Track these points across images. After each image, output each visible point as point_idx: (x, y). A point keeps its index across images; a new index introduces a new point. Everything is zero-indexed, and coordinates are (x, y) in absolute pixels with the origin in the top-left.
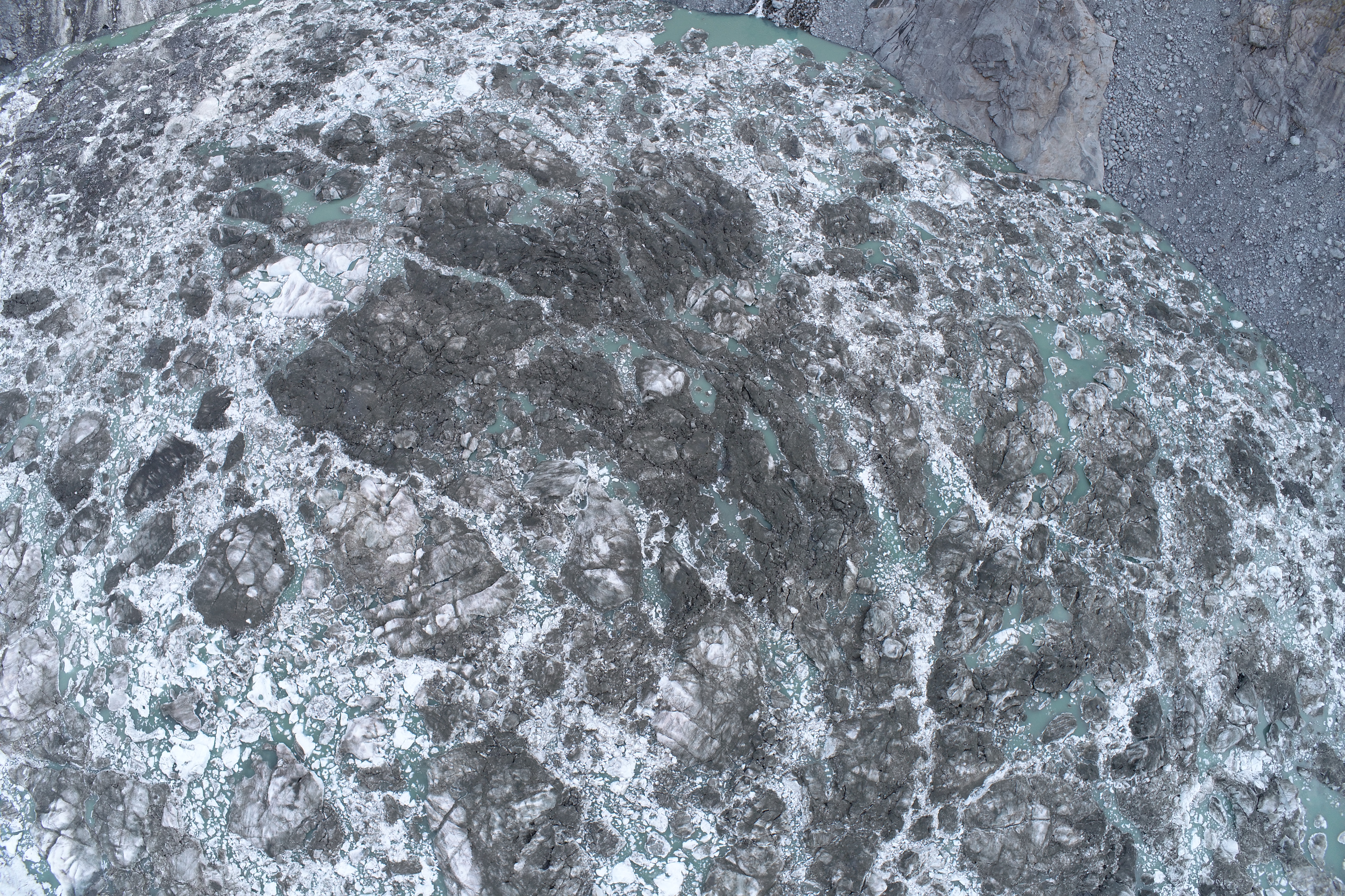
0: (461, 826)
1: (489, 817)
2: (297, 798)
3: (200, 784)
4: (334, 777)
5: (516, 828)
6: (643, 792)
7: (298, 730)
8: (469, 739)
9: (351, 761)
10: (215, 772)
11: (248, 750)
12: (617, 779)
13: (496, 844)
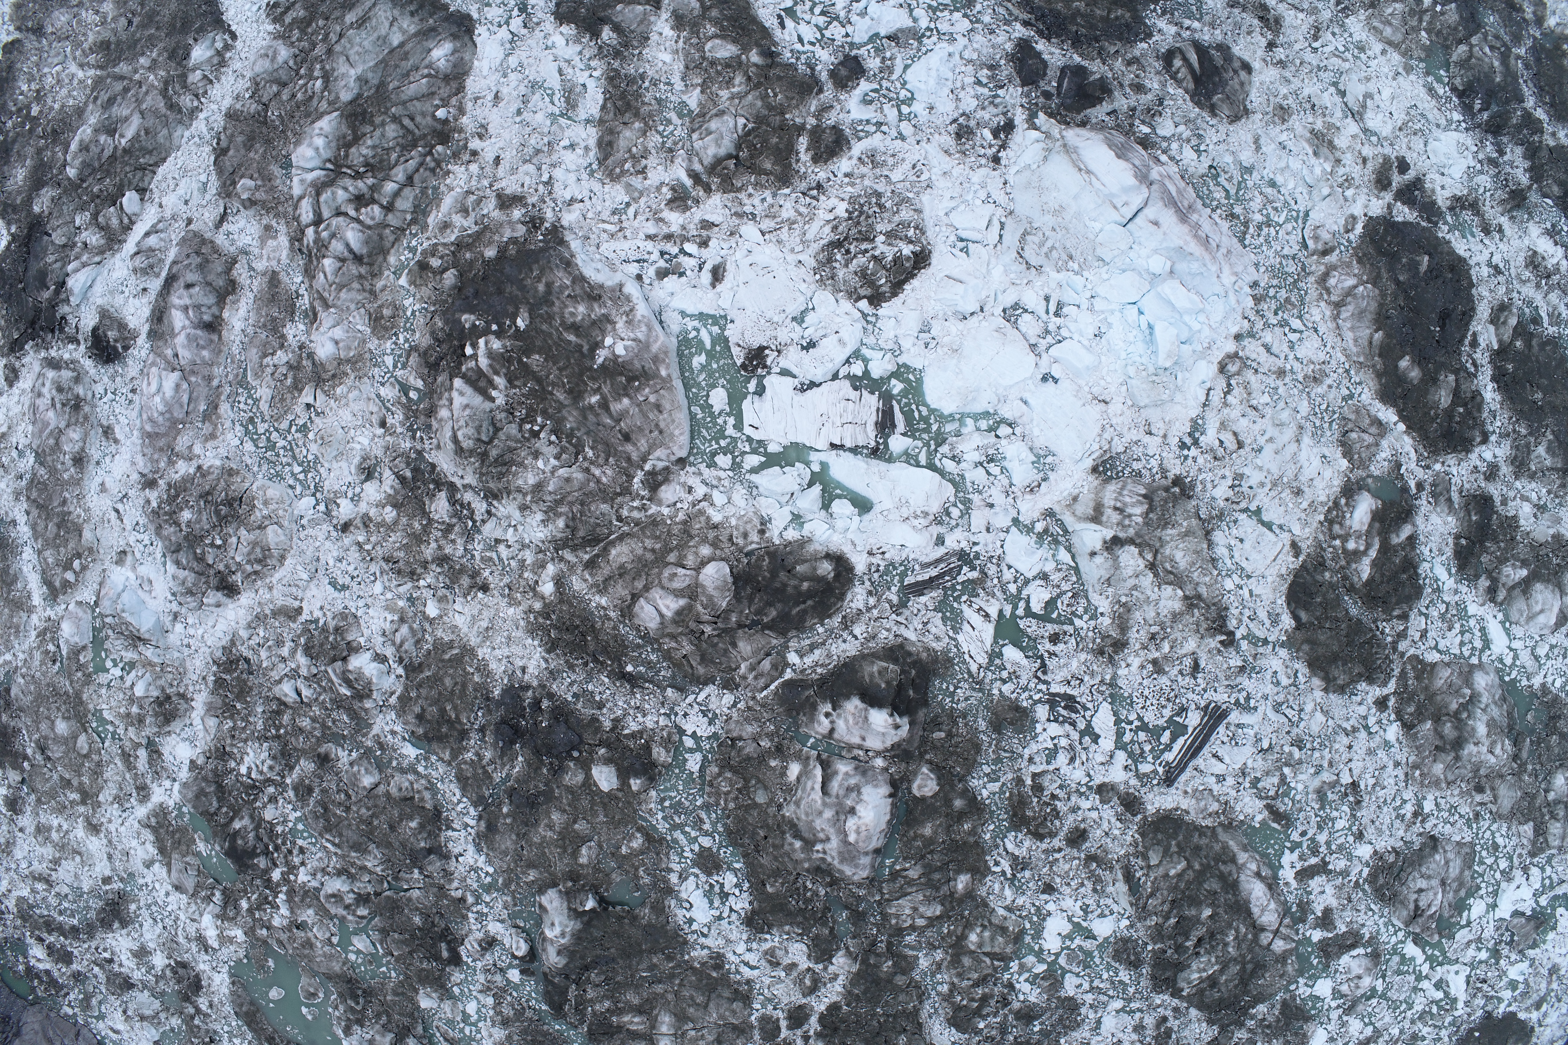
0: (1263, 929)
1: (1239, 947)
2: (1416, 901)
3: (1503, 872)
4: (1383, 930)
5: (1212, 947)
6: (1091, 1006)
7: (1420, 957)
8: (1261, 1009)
9: (1369, 950)
10: (1490, 889)
11: (1464, 922)
12: (1118, 1012)
13: (1230, 926)
